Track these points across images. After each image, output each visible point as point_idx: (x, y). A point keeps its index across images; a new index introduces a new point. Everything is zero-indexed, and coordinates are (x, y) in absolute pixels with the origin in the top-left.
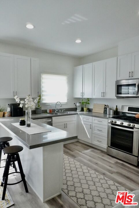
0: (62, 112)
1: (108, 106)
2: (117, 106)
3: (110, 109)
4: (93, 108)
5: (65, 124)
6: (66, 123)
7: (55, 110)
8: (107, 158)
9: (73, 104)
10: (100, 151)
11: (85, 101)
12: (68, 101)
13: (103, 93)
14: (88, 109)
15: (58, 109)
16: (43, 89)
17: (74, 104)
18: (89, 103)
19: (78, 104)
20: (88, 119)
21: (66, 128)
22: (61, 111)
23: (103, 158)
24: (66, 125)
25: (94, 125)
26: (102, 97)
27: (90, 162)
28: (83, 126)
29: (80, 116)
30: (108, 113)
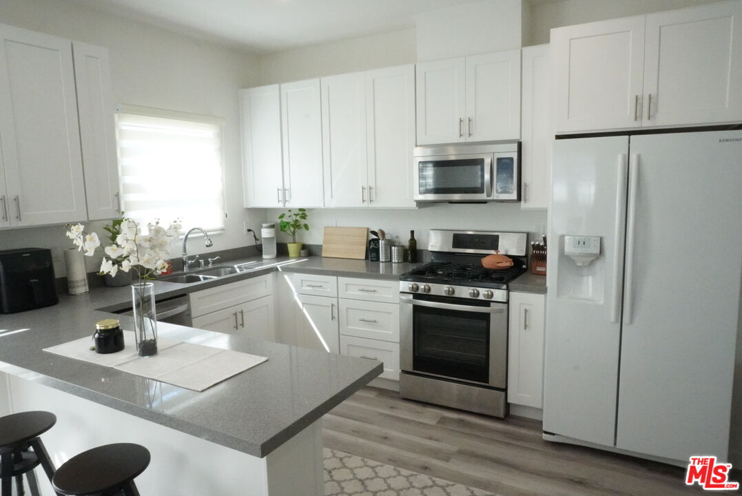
0: (210, 266)
1: (383, 233)
2: (412, 232)
3: (391, 243)
4: (324, 242)
5: (236, 314)
6: (239, 308)
7: (184, 263)
8: (406, 411)
9: (245, 231)
10: (376, 393)
11: (291, 220)
12: (225, 222)
13: (366, 192)
14: (304, 247)
15: (191, 258)
16: (126, 179)
17: (249, 230)
18: (306, 227)
19: (266, 233)
20: (321, 286)
21: (240, 327)
22: (207, 263)
23: (394, 413)
24: (239, 316)
25: (343, 305)
26: (366, 205)
27: (360, 437)
28: (301, 311)
29: (286, 277)
30: (382, 258)
